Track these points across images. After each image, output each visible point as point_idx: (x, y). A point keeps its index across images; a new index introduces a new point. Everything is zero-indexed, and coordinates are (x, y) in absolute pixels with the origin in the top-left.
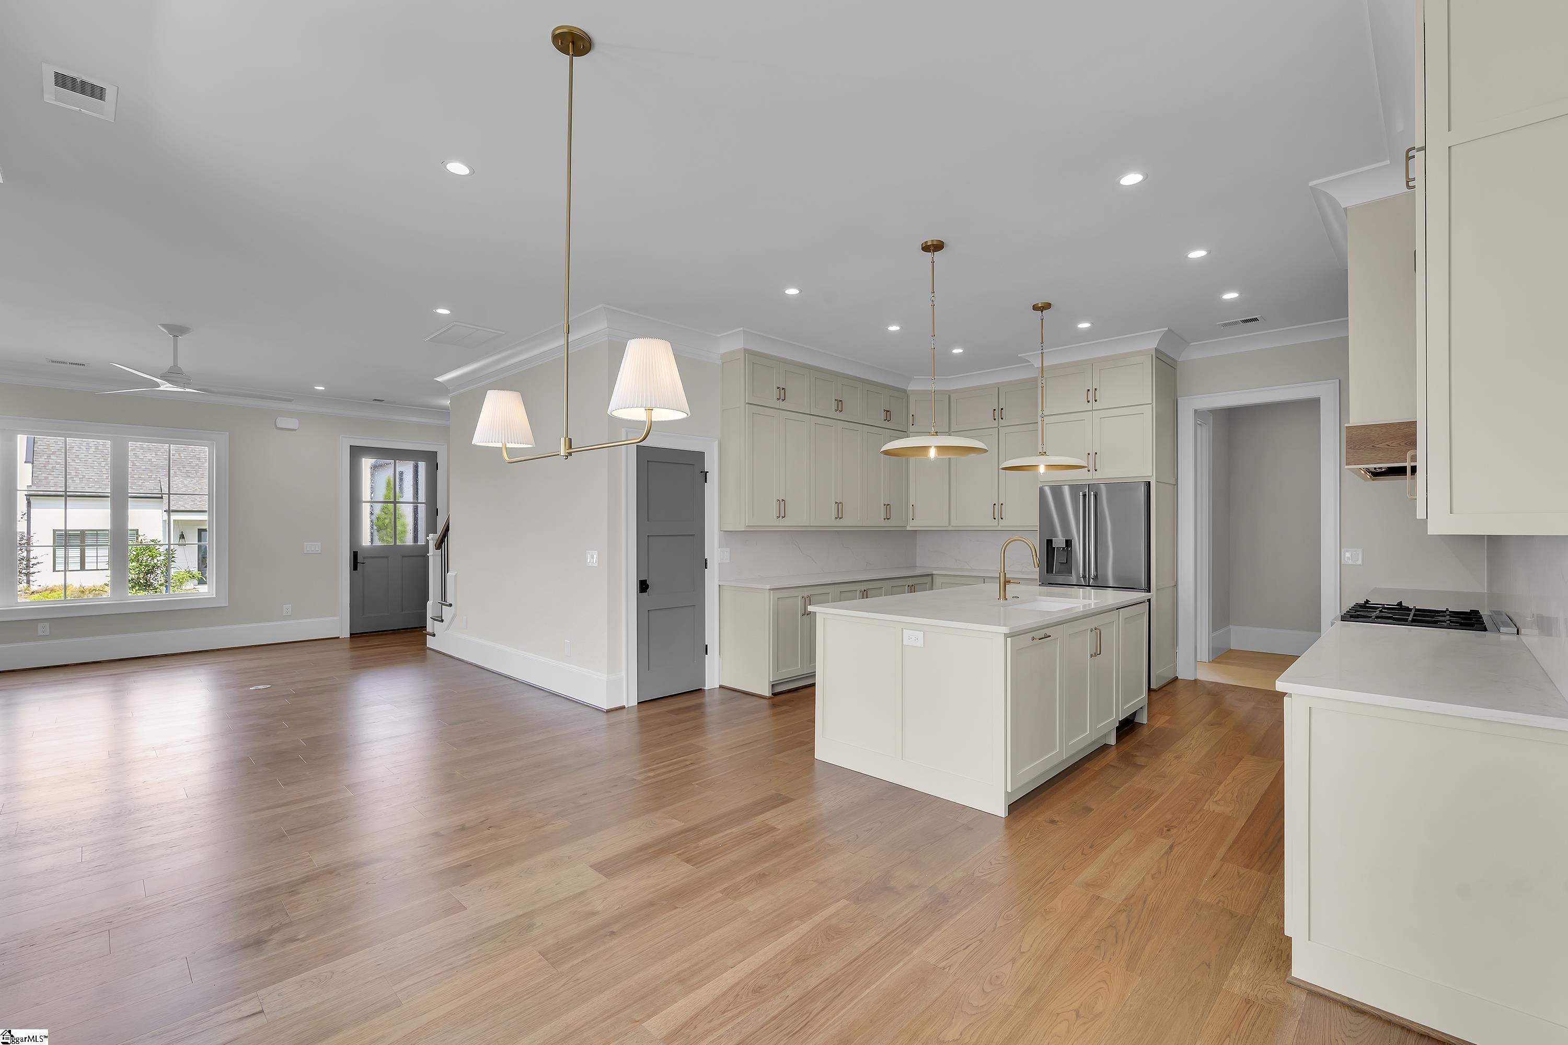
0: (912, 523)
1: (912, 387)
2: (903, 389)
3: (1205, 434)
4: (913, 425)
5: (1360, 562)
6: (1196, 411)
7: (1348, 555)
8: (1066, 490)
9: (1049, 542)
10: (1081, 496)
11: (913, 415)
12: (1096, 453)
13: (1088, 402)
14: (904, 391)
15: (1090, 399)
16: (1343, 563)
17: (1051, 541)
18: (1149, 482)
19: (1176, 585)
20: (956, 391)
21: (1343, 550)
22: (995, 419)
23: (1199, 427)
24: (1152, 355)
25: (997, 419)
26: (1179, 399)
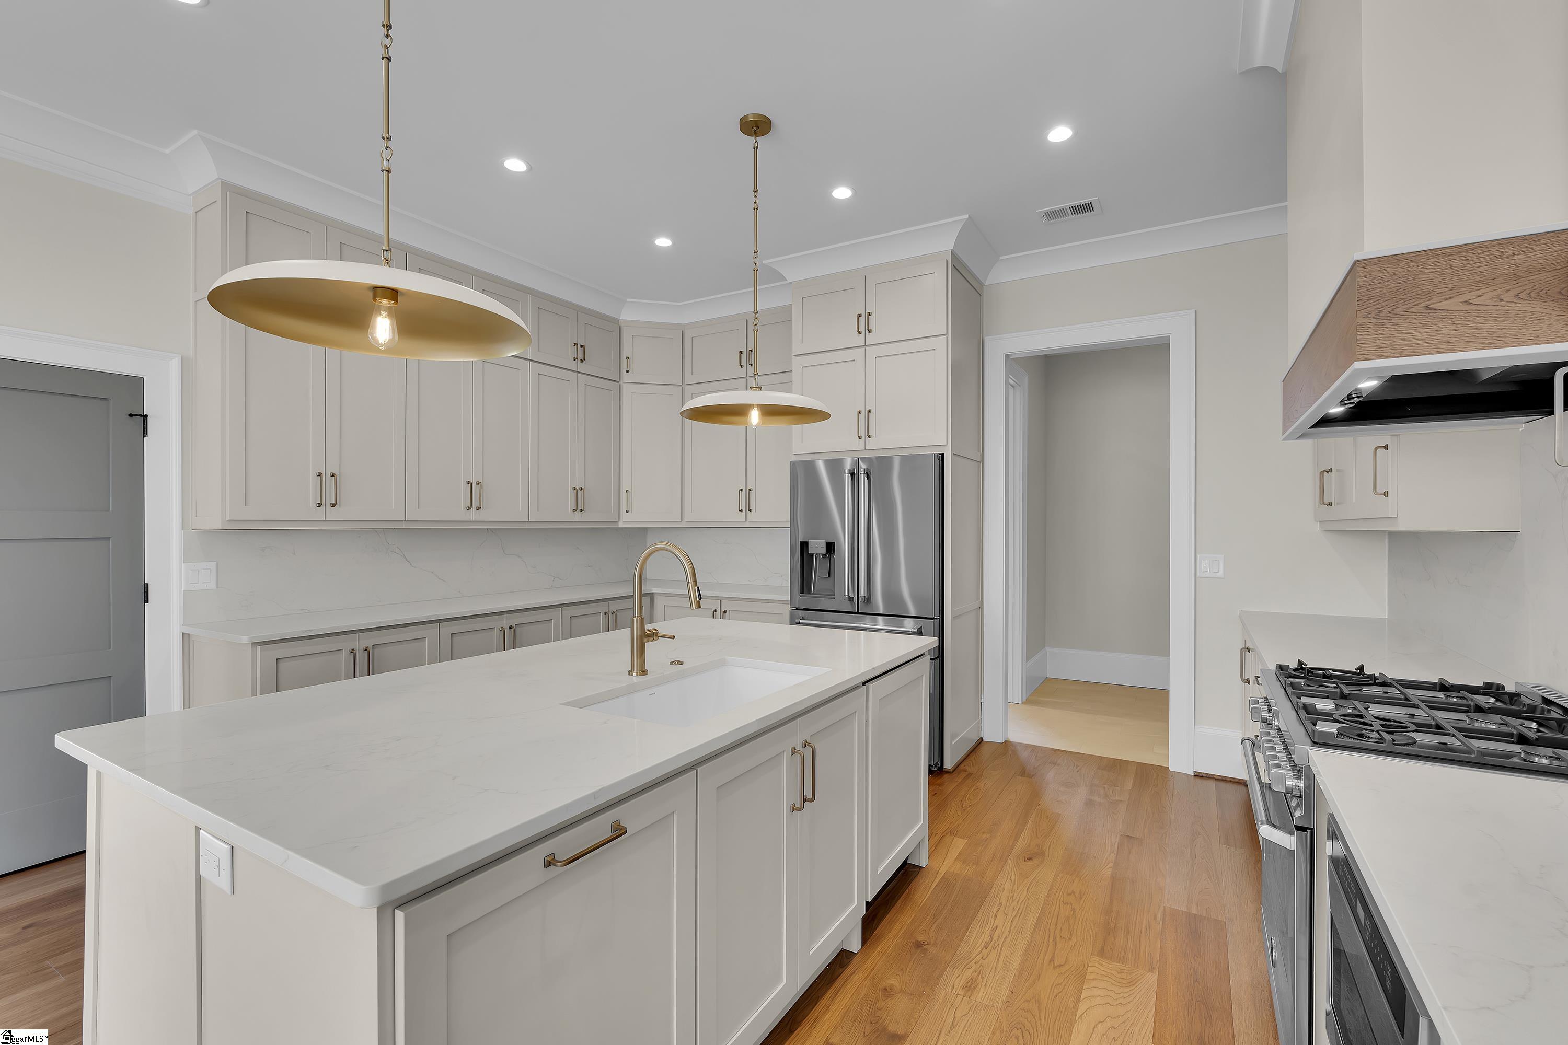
0: (625, 517)
1: (626, 315)
2: (614, 319)
3: (1019, 400)
4: (627, 372)
5: (1220, 574)
6: (1007, 356)
7: (1204, 564)
8: (821, 466)
9: (804, 545)
10: (847, 475)
11: (628, 358)
12: (870, 411)
13: (860, 333)
14: (615, 321)
15: (862, 329)
16: (1198, 574)
17: (807, 543)
18: (943, 455)
19: (981, 607)
20: (692, 325)
21: (1198, 556)
22: (742, 366)
23: (1011, 390)
24: (947, 261)
25: (745, 366)
26: (986, 340)
